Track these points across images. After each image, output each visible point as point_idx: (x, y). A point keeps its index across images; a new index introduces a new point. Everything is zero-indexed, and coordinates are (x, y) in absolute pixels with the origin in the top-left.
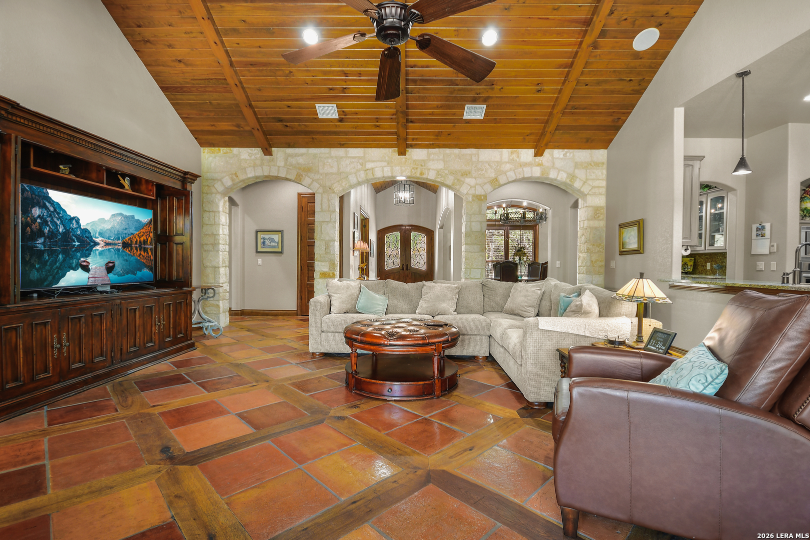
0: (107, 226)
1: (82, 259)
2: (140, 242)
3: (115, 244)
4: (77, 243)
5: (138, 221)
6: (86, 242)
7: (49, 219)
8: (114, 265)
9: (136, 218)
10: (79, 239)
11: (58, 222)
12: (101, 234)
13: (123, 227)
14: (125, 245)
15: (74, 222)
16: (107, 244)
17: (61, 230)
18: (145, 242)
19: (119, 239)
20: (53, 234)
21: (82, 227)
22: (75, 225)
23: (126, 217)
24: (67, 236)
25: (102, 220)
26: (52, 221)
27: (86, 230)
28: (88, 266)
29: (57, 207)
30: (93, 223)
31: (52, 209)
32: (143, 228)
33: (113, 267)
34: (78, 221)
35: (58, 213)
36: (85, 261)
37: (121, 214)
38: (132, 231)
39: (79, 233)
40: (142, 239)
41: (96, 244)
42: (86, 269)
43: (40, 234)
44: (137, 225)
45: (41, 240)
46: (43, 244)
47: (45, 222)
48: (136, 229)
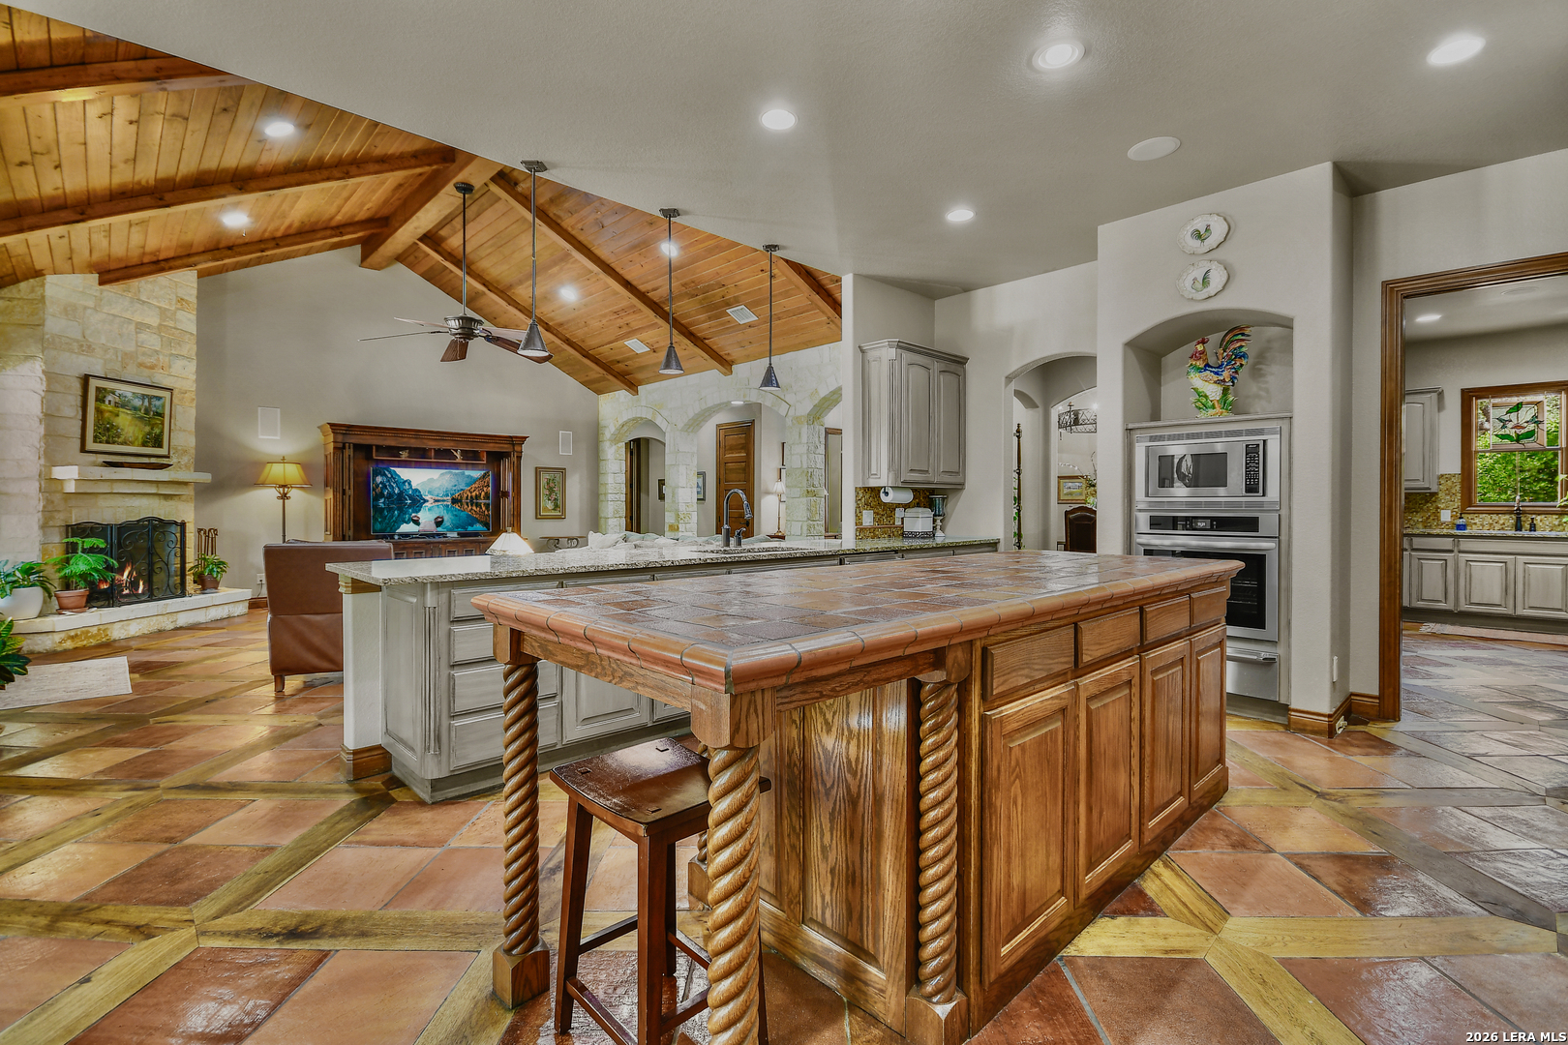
0: (437, 485)
2: (471, 497)
3: (444, 501)
4: (409, 502)
6: (418, 501)
7: (387, 484)
8: (443, 521)
9: (466, 474)
10: (411, 497)
11: (394, 485)
12: (429, 492)
13: (451, 482)
14: (454, 501)
15: (405, 483)
16: (436, 501)
17: (397, 492)
18: (477, 497)
19: (447, 496)
21: (413, 488)
22: (407, 486)
23: (456, 474)
24: (401, 496)
25: (432, 483)
26: (390, 485)
27: (417, 490)
28: (419, 521)
30: (423, 485)
32: (475, 483)
33: (442, 521)
34: (410, 484)
38: (461, 488)
39: (411, 492)
40: (474, 494)
41: (426, 501)
42: (417, 523)
43: (382, 495)
44: (468, 481)
45: (382, 500)
46: (383, 503)
47: (385, 487)
48: (467, 485)
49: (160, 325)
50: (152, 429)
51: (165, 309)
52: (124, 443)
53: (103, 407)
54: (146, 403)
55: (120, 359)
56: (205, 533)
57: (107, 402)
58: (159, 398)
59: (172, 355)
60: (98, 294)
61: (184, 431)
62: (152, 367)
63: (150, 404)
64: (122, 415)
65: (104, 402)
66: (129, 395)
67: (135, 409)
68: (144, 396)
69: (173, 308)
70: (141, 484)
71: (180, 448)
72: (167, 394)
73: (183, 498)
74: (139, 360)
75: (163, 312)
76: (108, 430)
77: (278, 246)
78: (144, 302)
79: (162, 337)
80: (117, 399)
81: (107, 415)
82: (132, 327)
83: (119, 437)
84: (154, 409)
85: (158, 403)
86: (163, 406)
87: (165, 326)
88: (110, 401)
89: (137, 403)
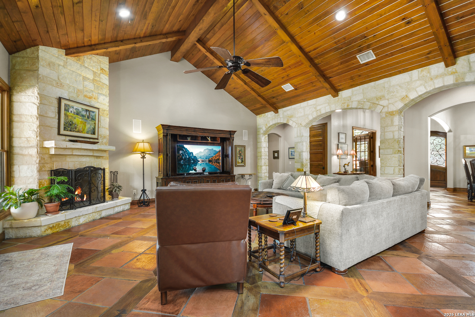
0: (202, 154)
1: (194, 167)
2: (216, 159)
3: (206, 161)
4: (192, 161)
5: (215, 151)
6: (195, 161)
7: (184, 154)
8: (205, 169)
9: (214, 150)
11: (187, 155)
12: (200, 157)
13: (209, 154)
14: (210, 161)
15: (191, 154)
16: (203, 161)
17: (187, 157)
18: (218, 159)
19: (207, 159)
20: (185, 159)
21: (194, 156)
23: (210, 150)
24: (189, 159)
25: (201, 152)
26: (185, 155)
27: (195, 157)
28: (196, 169)
29: (186, 149)
30: (198, 154)
31: (185, 150)
32: (217, 153)
33: (205, 170)
34: (192, 154)
35: (187, 152)
36: (195, 168)
37: (208, 149)
38: (212, 155)
39: (193, 158)
40: (217, 158)
41: (199, 161)
42: (195, 170)
43: (182, 159)
44: (215, 152)
45: (182, 161)
46: (183, 162)
47: (183, 155)
48: (214, 154)
49: (93, 79)
50: (91, 126)
51: (95, 72)
52: (78, 132)
53: (68, 113)
54: (88, 114)
55: (76, 92)
56: (113, 173)
57: (70, 112)
58: (93, 112)
59: (99, 93)
60: (65, 59)
61: (104, 128)
62: (90, 98)
63: (89, 114)
64: (77, 118)
65: (69, 111)
66: (80, 109)
67: (83, 116)
68: (87, 110)
69: (99, 72)
70: (86, 151)
71: (102, 135)
72: (97, 111)
73: (104, 158)
74: (85, 94)
75: (94, 73)
76: (71, 125)
77: (141, 41)
78: (86, 67)
79: (94, 85)
80: (75, 111)
81: (70, 118)
82: (81, 78)
83: (76, 129)
84: (91, 117)
85: (93, 114)
86: (95, 116)
87: (96, 80)
88: (71, 111)
89: (84, 113)
